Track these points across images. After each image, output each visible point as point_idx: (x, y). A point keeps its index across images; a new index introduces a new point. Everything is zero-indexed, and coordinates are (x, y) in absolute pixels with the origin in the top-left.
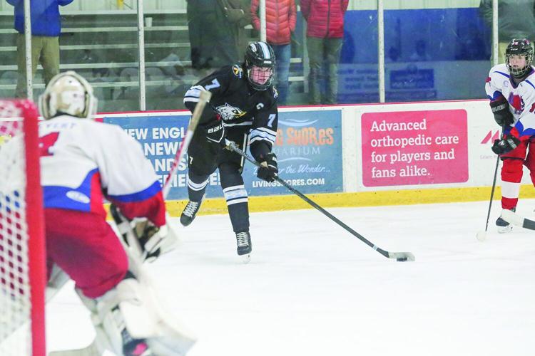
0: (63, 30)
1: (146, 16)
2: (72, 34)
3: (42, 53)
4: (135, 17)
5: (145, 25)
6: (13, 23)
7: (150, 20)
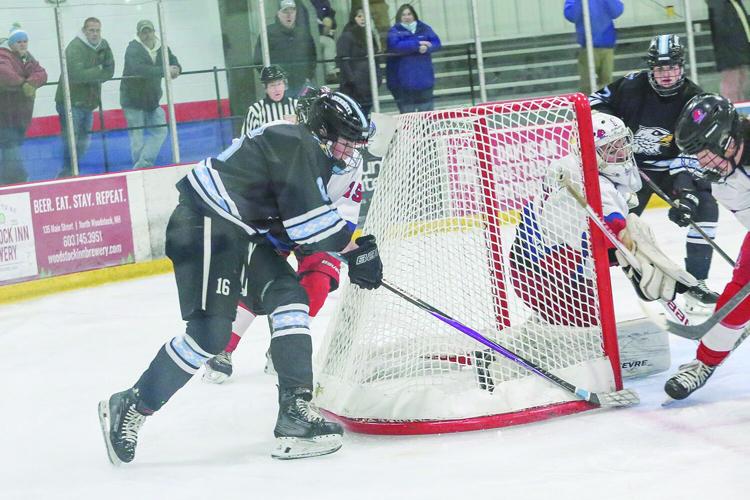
0: (618, 42)
1: (694, 23)
2: (628, 44)
3: (602, 63)
4: (683, 25)
5: (694, 30)
6: (575, 39)
7: (698, 26)
